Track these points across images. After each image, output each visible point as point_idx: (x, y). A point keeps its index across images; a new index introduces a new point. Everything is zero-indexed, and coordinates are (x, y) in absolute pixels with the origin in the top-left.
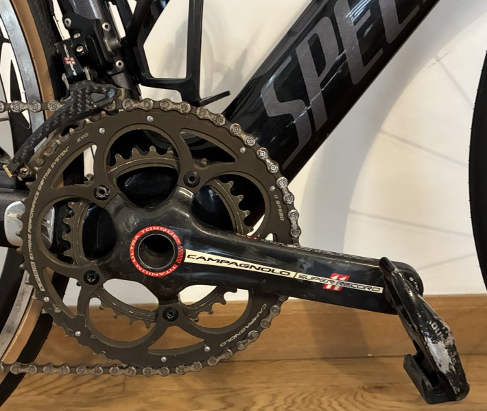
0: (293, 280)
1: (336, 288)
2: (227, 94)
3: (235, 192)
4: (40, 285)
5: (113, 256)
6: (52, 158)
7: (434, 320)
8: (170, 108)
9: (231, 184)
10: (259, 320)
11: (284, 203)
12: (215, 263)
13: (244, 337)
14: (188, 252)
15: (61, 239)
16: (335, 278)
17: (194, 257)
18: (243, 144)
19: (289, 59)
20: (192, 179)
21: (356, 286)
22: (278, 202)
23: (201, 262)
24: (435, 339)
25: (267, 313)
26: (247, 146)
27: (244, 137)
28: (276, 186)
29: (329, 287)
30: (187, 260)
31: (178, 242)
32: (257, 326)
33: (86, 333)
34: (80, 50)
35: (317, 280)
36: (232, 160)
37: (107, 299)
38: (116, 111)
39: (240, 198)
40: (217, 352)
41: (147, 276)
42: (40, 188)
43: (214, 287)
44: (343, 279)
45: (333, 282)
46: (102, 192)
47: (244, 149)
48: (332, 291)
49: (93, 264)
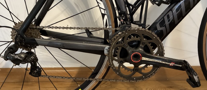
0: (164, 63)
1: (172, 65)
2: (149, 25)
3: (151, 45)
4: (111, 63)
5: (127, 58)
6: (116, 39)
7: (195, 72)
8: (140, 29)
9: (151, 44)
10: (155, 71)
11: (162, 48)
12: (148, 60)
13: (152, 75)
14: (143, 58)
15: (115, 54)
16: (172, 63)
17: (144, 59)
18: (154, 36)
19: (163, 19)
20: (144, 43)
21: (176, 65)
22: (160, 48)
23: (145, 60)
24: (195, 76)
25: (157, 70)
26: (155, 37)
27: (155, 35)
28: (160, 45)
29: (171, 65)
30: (142, 59)
31: (141, 56)
32: (154, 73)
33: (120, 73)
34: (124, 18)
35: (168, 64)
36: (152, 39)
37: (124, 67)
38: (130, 30)
39: (152, 47)
40: (146, 78)
41: (134, 62)
42: (113, 44)
43: (145, 65)
44: (174, 64)
45: (171, 64)
46: (125, 45)
47: (154, 37)
48: (171, 66)
49: (122, 59)
